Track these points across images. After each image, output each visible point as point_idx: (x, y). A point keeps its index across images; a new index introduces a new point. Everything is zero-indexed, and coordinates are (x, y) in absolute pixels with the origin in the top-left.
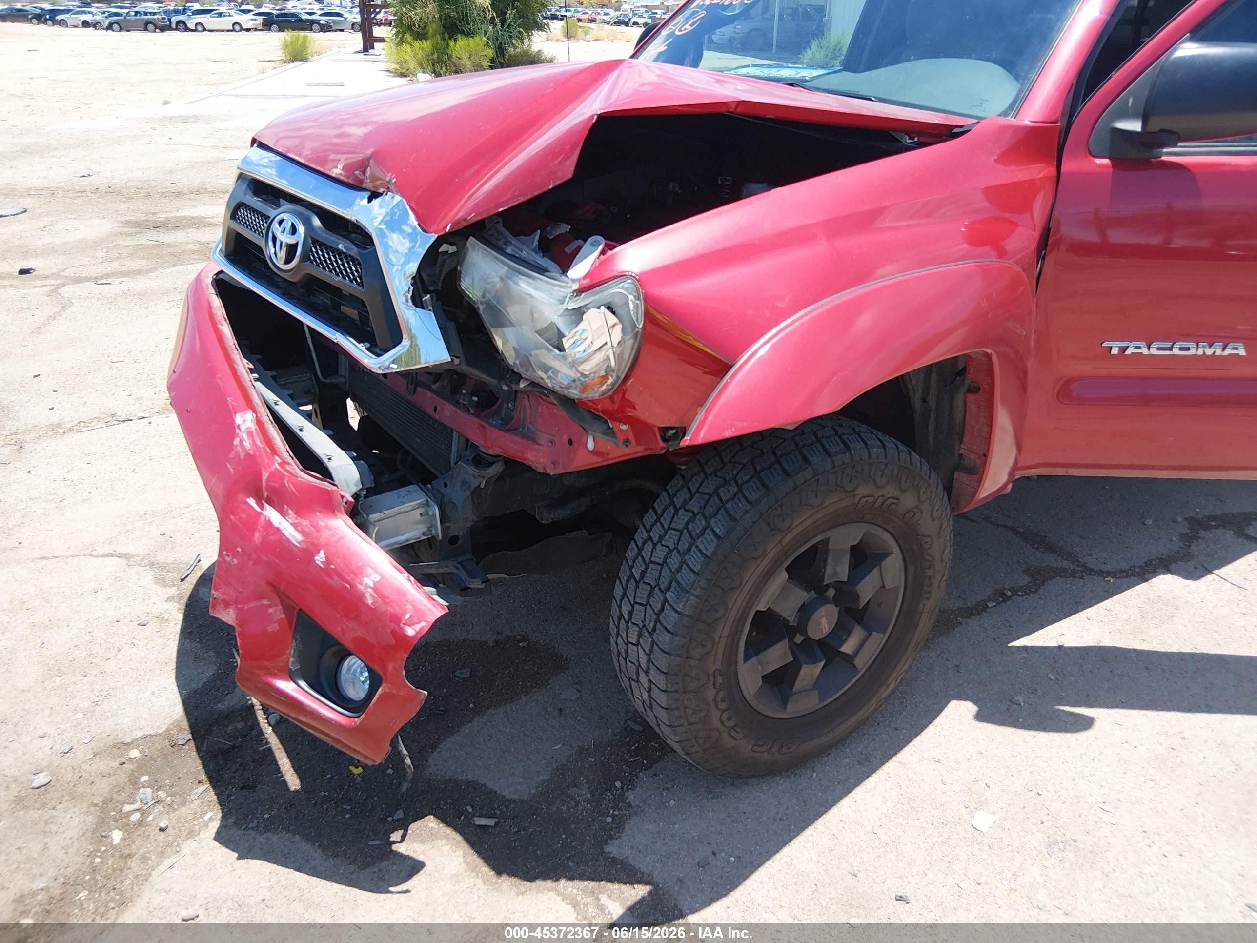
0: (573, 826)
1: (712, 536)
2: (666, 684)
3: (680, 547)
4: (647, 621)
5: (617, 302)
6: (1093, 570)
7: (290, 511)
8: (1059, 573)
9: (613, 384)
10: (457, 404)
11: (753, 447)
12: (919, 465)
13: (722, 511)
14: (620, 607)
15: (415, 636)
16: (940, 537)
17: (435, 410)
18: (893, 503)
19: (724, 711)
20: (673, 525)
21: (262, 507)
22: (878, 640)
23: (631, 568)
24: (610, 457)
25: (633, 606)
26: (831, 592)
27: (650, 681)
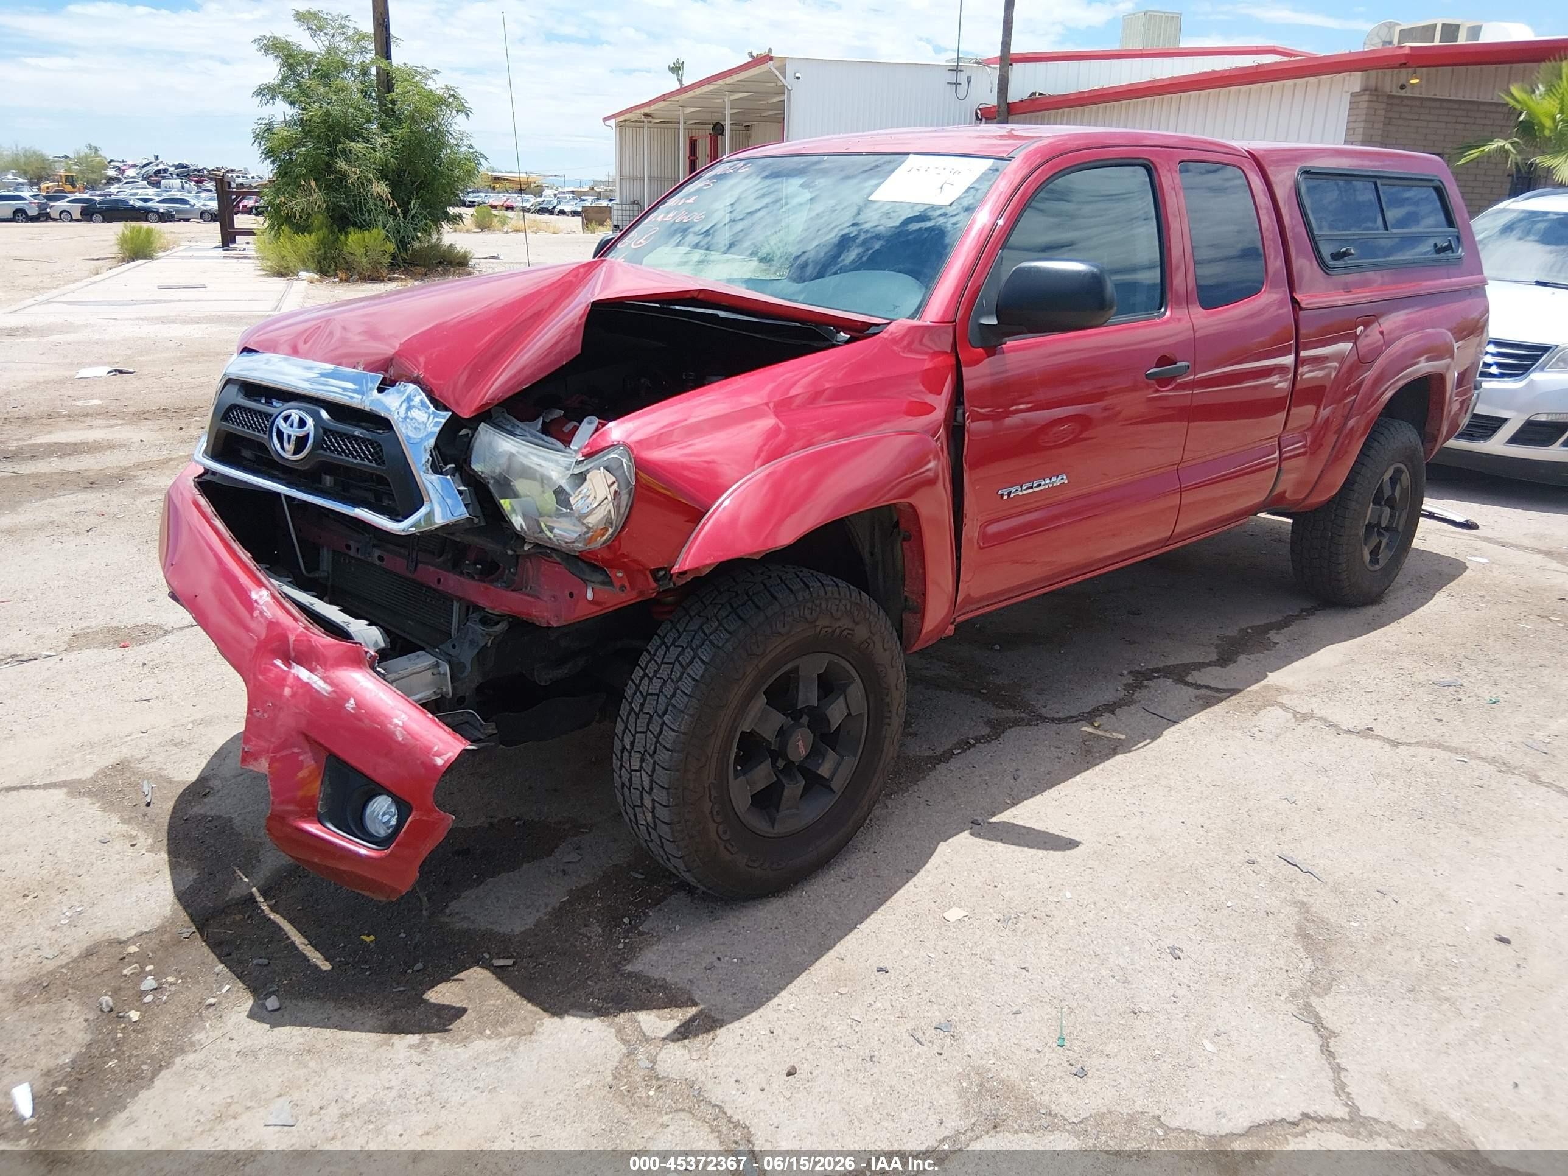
0: (588, 955)
1: (699, 662)
2: (669, 800)
3: (673, 677)
4: (648, 745)
5: (614, 465)
6: (1046, 718)
7: (319, 667)
8: (1017, 722)
9: (612, 535)
10: (462, 574)
11: (729, 591)
12: (868, 602)
13: (707, 642)
14: (622, 741)
15: (443, 765)
16: (892, 667)
17: (439, 581)
18: (849, 634)
19: (719, 824)
20: (666, 660)
21: (289, 665)
22: (850, 763)
23: (630, 704)
24: (608, 605)
25: (634, 736)
26: (805, 720)
27: (653, 800)
